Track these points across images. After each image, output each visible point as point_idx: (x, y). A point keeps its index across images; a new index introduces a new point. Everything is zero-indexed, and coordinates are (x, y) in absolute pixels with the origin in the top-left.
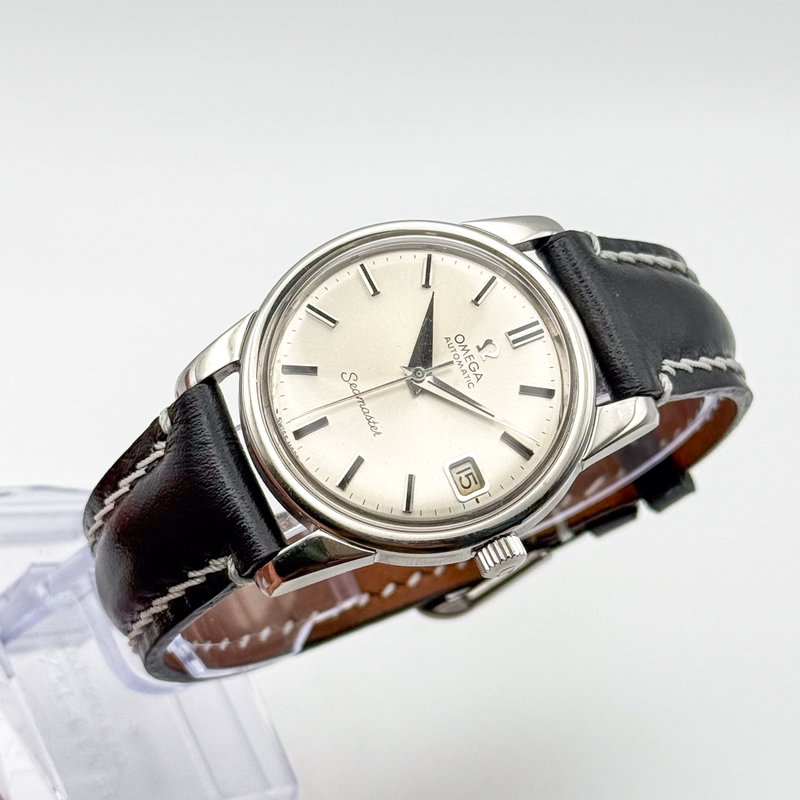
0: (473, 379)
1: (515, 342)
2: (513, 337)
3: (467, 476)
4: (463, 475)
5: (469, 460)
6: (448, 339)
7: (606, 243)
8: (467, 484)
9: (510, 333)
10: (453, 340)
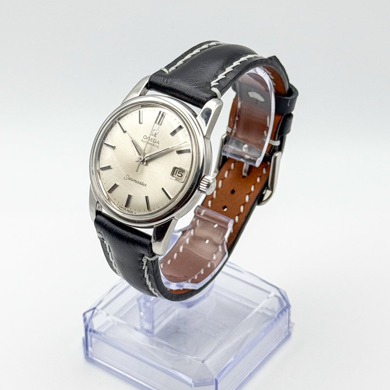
0: (157, 144)
1: (158, 124)
2: (157, 122)
3: (179, 173)
4: (177, 174)
5: (175, 168)
6: (142, 140)
7: (168, 67)
8: (181, 175)
9: (156, 122)
10: (144, 139)
